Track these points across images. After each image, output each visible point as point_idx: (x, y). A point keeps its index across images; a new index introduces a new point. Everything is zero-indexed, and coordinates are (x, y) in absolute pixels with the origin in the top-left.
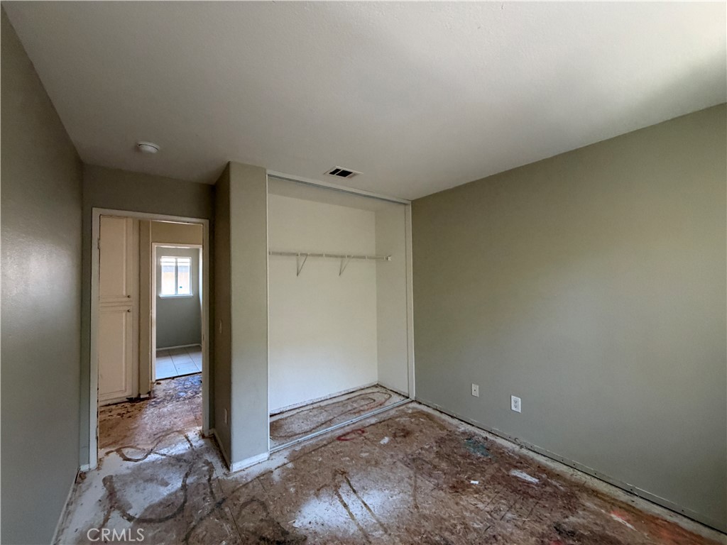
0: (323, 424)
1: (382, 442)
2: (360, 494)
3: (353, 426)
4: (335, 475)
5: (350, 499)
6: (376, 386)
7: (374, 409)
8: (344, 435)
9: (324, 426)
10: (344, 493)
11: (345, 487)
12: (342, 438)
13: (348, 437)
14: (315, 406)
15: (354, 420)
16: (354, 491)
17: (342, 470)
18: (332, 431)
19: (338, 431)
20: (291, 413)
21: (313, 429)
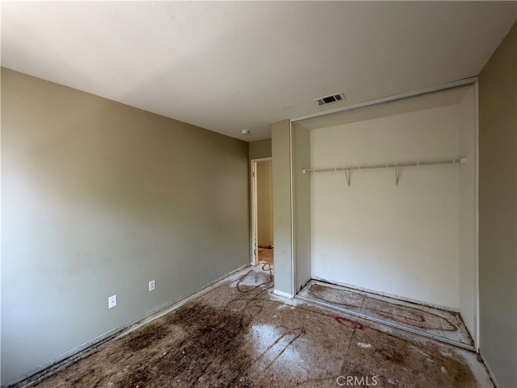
0: (345, 305)
1: (359, 344)
2: (290, 346)
3: (363, 320)
4: (299, 329)
5: (283, 343)
6: (453, 314)
7: (409, 326)
8: (345, 319)
9: (344, 306)
10: (286, 338)
11: (292, 337)
12: (340, 320)
13: (343, 322)
14: (363, 293)
15: (369, 318)
16: (291, 343)
17: (306, 331)
18: (342, 312)
19: (345, 315)
20: (340, 288)
21: (336, 303)
